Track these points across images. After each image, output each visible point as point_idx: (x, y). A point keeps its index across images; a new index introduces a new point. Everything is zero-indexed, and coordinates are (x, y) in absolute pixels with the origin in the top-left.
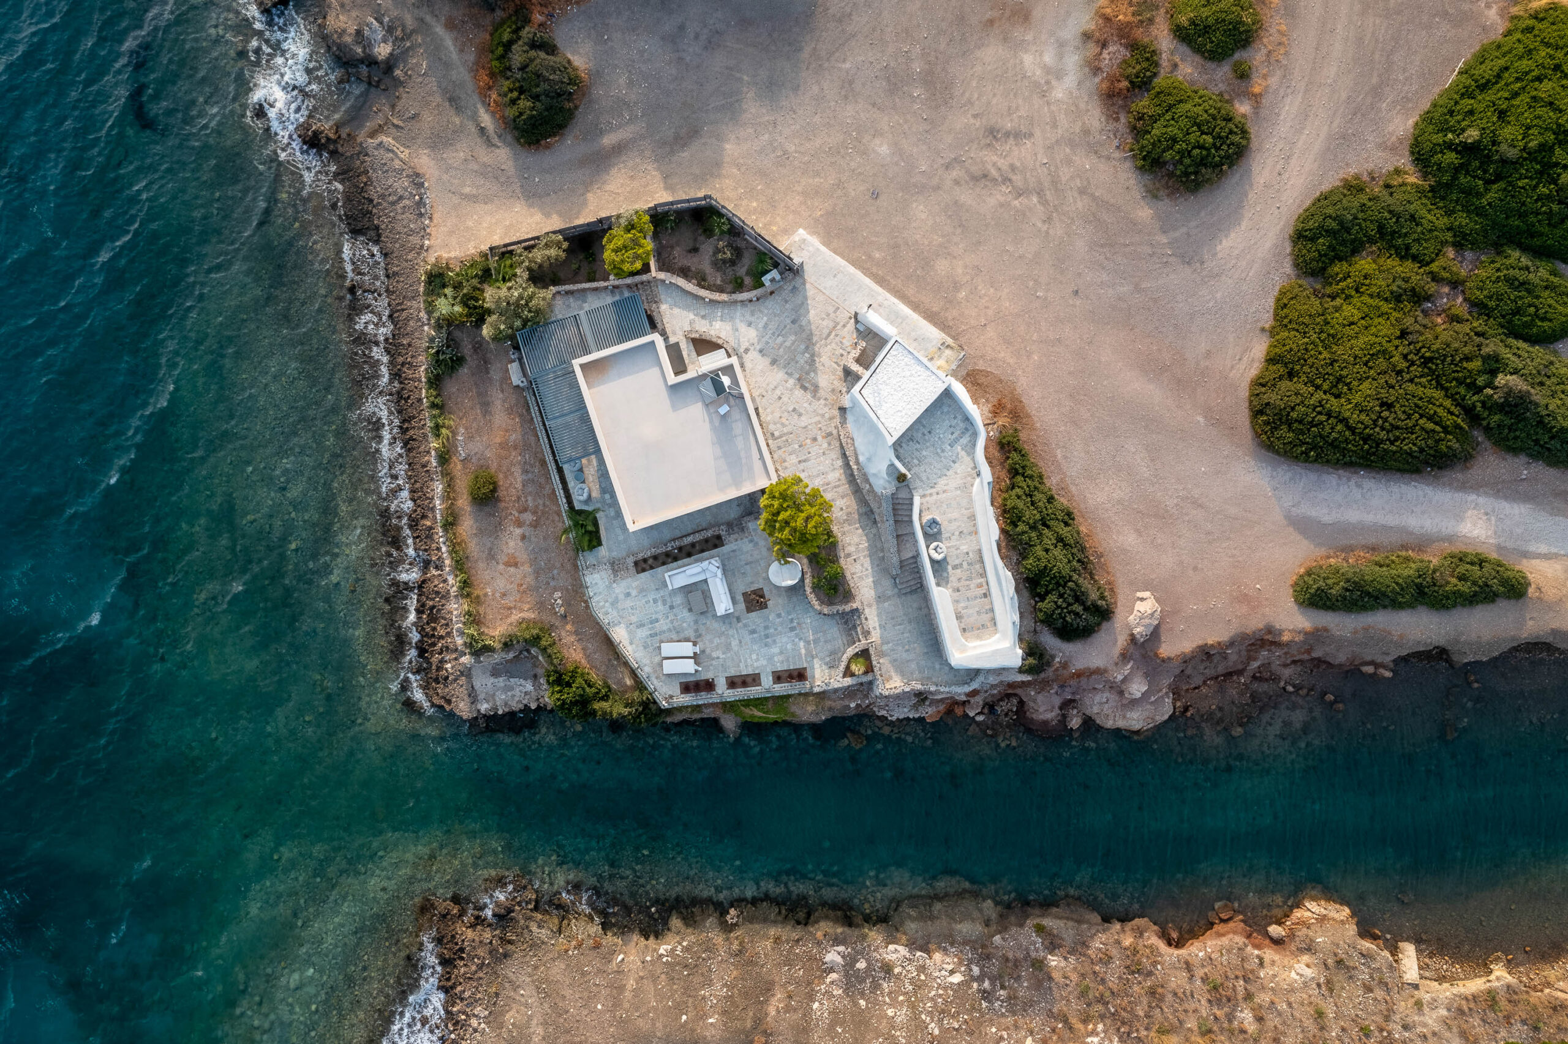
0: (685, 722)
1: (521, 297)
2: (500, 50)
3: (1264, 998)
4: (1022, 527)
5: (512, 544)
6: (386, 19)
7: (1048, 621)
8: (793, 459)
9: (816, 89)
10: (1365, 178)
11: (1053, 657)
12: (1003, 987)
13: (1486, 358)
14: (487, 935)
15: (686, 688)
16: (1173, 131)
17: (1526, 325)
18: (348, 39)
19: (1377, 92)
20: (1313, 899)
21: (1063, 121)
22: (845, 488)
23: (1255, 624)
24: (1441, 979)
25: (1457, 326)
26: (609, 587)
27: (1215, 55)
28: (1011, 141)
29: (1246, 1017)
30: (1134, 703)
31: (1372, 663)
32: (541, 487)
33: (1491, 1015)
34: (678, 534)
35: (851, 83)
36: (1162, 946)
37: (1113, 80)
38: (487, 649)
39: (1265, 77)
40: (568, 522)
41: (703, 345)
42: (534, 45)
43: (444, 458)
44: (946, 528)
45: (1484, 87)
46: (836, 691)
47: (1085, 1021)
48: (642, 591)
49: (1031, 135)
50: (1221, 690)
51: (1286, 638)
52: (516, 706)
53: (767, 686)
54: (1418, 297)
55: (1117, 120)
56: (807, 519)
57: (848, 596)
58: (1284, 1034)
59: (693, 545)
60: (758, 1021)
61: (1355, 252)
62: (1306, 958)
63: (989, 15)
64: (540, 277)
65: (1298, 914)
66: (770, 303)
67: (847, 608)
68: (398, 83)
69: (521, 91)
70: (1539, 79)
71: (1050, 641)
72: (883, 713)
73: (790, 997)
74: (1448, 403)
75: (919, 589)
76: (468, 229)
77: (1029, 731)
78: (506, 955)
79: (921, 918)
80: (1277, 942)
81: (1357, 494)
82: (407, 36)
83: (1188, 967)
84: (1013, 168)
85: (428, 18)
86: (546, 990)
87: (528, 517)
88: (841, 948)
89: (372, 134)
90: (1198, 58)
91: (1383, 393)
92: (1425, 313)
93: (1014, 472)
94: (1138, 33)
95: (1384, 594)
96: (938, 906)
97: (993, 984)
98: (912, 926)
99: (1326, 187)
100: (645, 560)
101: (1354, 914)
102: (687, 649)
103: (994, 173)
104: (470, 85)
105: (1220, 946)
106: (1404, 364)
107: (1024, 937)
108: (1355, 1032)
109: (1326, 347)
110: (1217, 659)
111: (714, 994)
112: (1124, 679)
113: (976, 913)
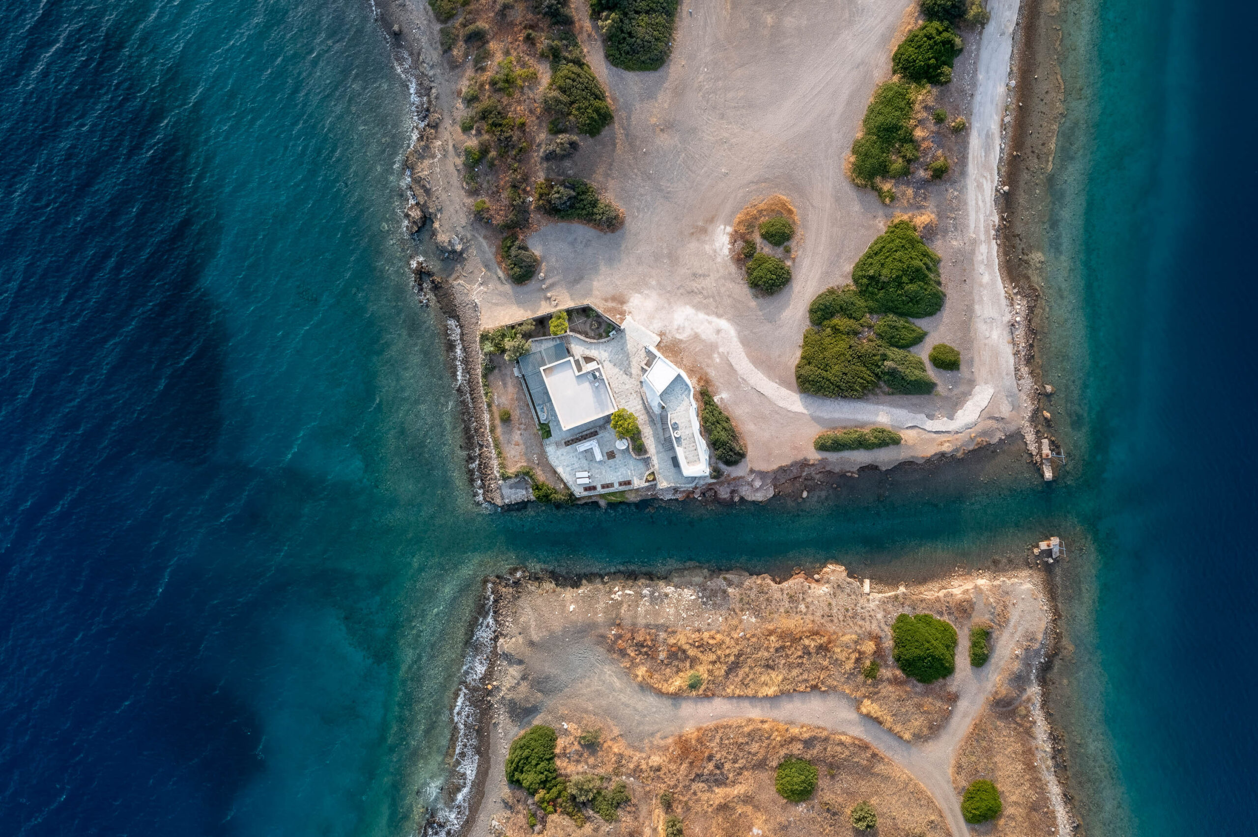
0: (586, 504)
1: (519, 345)
2: (506, 249)
3: (809, 600)
4: (708, 424)
5: (516, 437)
6: (460, 236)
7: (720, 458)
8: (623, 401)
9: (627, 261)
10: (836, 288)
11: (724, 472)
12: (711, 600)
13: (882, 355)
14: (511, 590)
15: (586, 489)
16: (761, 274)
17: (896, 342)
18: (446, 244)
19: (839, 256)
20: (831, 564)
21: (721, 270)
22: (643, 411)
23: (800, 457)
24: (879, 592)
25: (871, 343)
26: (555, 452)
27: (777, 244)
28: (702, 278)
29: (802, 607)
30: (757, 490)
31: (849, 472)
32: (527, 415)
33: (896, 604)
34: (580, 431)
35: (640, 258)
36: (772, 583)
37: (739, 254)
38: (509, 478)
39: (796, 251)
40: (538, 428)
41: (588, 360)
42: (519, 248)
44: (680, 426)
45: (876, 254)
46: (643, 488)
47: (742, 610)
48: (568, 453)
49: (709, 276)
50: (793, 484)
51: (811, 462)
52: (519, 500)
53: (617, 487)
54: (856, 333)
55: (741, 269)
56: (629, 424)
57: (646, 452)
58: (816, 612)
59: (587, 435)
60: (617, 615)
61: (832, 316)
62: (826, 585)
63: (692, 231)
64: (527, 336)
65: (825, 570)
66: (612, 342)
67: (646, 456)
68: (465, 259)
69: (515, 265)
70: (896, 251)
71: (722, 466)
72: (661, 497)
73: (629, 606)
74: (868, 372)
75: (672, 448)
76: (495, 316)
77: (719, 503)
78: (519, 597)
79: (679, 576)
80: (817, 581)
81: (838, 407)
82: (468, 241)
83: (782, 590)
84: (703, 288)
85: (476, 235)
86: (534, 609)
87: (523, 427)
88: (649, 589)
89: (455, 280)
90: (771, 245)
91: (843, 370)
92: (859, 339)
93: (706, 404)
94: (748, 236)
95: (846, 445)
96: (686, 572)
97: (707, 599)
98: (676, 580)
99: (820, 292)
100: (569, 441)
101: (846, 569)
102: (586, 474)
103: (696, 290)
104: (494, 261)
105: (795, 583)
106: (851, 358)
107: (719, 582)
108: (843, 610)
109: (821, 353)
110: (788, 472)
111: (601, 606)
112: (752, 481)
113: (701, 574)
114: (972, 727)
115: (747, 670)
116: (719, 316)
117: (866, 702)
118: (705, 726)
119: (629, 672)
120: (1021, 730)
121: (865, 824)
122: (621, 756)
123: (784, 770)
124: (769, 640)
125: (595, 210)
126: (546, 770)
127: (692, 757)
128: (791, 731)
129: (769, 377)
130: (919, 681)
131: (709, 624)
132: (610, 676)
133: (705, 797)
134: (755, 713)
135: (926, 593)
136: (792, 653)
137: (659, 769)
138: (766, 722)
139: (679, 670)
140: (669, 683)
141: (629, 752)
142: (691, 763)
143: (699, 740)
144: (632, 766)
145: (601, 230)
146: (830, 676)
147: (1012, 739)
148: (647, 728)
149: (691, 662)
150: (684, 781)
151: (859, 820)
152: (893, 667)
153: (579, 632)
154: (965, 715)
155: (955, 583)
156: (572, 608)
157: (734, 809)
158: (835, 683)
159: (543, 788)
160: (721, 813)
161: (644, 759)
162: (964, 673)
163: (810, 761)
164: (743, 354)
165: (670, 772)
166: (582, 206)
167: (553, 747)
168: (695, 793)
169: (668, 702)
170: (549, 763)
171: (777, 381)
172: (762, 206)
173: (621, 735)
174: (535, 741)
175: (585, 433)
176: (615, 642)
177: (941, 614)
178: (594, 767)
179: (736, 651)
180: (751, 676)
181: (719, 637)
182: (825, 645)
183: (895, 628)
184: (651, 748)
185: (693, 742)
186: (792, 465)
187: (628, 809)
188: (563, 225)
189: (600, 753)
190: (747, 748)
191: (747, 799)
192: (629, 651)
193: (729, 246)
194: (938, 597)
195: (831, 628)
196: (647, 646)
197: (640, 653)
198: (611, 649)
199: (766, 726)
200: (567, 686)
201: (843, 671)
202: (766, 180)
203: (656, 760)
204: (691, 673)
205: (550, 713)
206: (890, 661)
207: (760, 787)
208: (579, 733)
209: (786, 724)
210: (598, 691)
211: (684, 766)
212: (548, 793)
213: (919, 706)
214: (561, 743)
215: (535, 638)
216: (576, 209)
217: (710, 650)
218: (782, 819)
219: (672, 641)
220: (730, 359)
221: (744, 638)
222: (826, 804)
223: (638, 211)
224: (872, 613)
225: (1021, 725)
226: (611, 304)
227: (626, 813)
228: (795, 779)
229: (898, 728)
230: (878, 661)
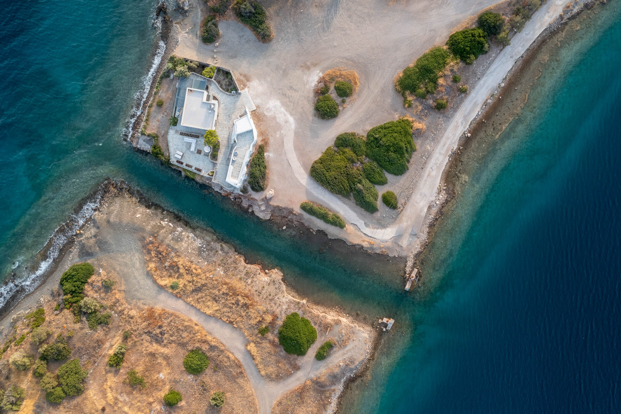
0: (175, 169)
1: (184, 71)
2: (207, 21)
3: (255, 279)
4: (254, 163)
5: (160, 117)
6: (190, 2)
7: (249, 183)
8: (220, 129)
9: (262, 61)
10: (356, 134)
11: (248, 192)
12: (208, 252)
13: (359, 180)
14: (116, 191)
15: (177, 162)
16: (323, 105)
17: (370, 178)
18: (181, 2)
19: (367, 119)
20: (278, 269)
21: (305, 93)
22: (226, 139)
23: (290, 207)
24: (293, 297)
25: (357, 171)
26: (173, 135)
27: (340, 95)
28: (294, 91)
29: (249, 281)
30: (262, 211)
31: (312, 229)
32: (171, 108)
33: (296, 306)
34: (192, 131)
35: (269, 63)
36: (243, 261)
37: (318, 90)
38: (145, 135)
39: (347, 105)
40: (172, 118)
41: (215, 98)
42: (214, 24)
43: (156, 94)
44: (239, 155)
45: (385, 128)
46: (205, 177)
47: (219, 265)
48: (179, 139)
49: (298, 92)
50: (282, 220)
51: (294, 212)
52: (145, 150)
53: (193, 169)
55: (316, 98)
56: (213, 139)
57: (216, 160)
58: (254, 287)
59: (193, 135)
60: (157, 232)
61: (346, 147)
62: (268, 278)
63: (302, 65)
64: (190, 69)
65: (273, 270)
66: (232, 97)
67: (215, 162)
68: (186, 16)
69: (207, 31)
70: (396, 132)
71: (249, 189)
72: (213, 187)
73: (166, 231)
74: (348, 184)
75: (228, 164)
76: (183, 52)
77: (241, 207)
78: (117, 196)
79: (200, 232)
80: (266, 273)
81: (324, 193)
82: (192, 8)
83: (245, 267)
84: (291, 96)
85: (198, 7)
86: (121, 206)
87: (166, 114)
88: (182, 229)
89: (176, 23)
90: (336, 94)
91: (336, 176)
92: (353, 165)
93: (259, 153)
94: (328, 83)
95: (316, 213)
96: (205, 232)
97: (206, 250)
99: (347, 132)
100: (182, 133)
101: (283, 276)
102: (182, 154)
103: (287, 95)
104: (199, 24)
105: (254, 268)
106: (343, 172)
107: (218, 246)
108: (268, 294)
109: (330, 161)
110: (281, 211)
111: (152, 223)
112: (261, 205)
113: (211, 237)
114: (298, 387)
115: (204, 295)
116: (291, 115)
117: (252, 345)
118: (167, 310)
119: (146, 262)
120: (322, 403)
121: (215, 403)
122: (118, 301)
123: (193, 354)
124: (222, 286)
125: (260, 26)
126: (77, 287)
127: (151, 321)
128: (208, 337)
129: (298, 159)
130: (285, 350)
131: (198, 262)
132: (136, 259)
133: (146, 344)
134: (195, 318)
135: (315, 310)
136: (230, 300)
137: (132, 318)
138: (198, 325)
139: (170, 276)
140: (162, 279)
141: (124, 301)
142: (149, 324)
143: (160, 315)
144: (120, 308)
145: (258, 38)
146: (242, 321)
147: (314, 404)
148: (138, 295)
149: (179, 275)
150: (141, 330)
151: (214, 399)
152: (276, 336)
153: (134, 229)
154: (298, 379)
155: (332, 313)
156: (138, 216)
157: (157, 358)
158: (242, 327)
159: (71, 295)
160: (150, 357)
161: (128, 309)
162: (309, 359)
163: (208, 357)
164: (292, 140)
165: (136, 322)
166: (255, 20)
167: (89, 277)
168: (142, 340)
169: (156, 288)
170: (81, 284)
171: (302, 163)
172: (344, 73)
173: (124, 291)
174: (82, 270)
175: (193, 134)
176: (148, 244)
177: (316, 324)
178: (103, 299)
179: (203, 282)
180: (204, 299)
181: (199, 271)
182: (248, 305)
183: (288, 318)
184: (135, 305)
185: (157, 314)
186: (284, 209)
187: (104, 328)
188: (241, 25)
189: (109, 294)
190: (181, 332)
191: (166, 358)
192: (152, 253)
193: (316, 83)
194: (319, 315)
195: (256, 298)
196: (162, 255)
197: (157, 257)
198: (144, 247)
199: (196, 328)
200: (113, 252)
201: (249, 323)
202: (353, 61)
203: (133, 313)
204: (175, 280)
205: (98, 261)
206: (276, 332)
207: (176, 355)
208: (105, 278)
209: (207, 332)
210: (126, 263)
211: (145, 323)
212: (72, 298)
213: (278, 362)
214: (93, 278)
215: (112, 220)
216: (251, 20)
217: (192, 275)
218: (177, 377)
219: (175, 259)
220: (284, 138)
221: (211, 279)
222: (203, 382)
223: (282, 40)
224: (281, 304)
225: (323, 401)
226: (242, 78)
227: (102, 330)
228: (195, 361)
229: (260, 367)
230: (270, 328)
